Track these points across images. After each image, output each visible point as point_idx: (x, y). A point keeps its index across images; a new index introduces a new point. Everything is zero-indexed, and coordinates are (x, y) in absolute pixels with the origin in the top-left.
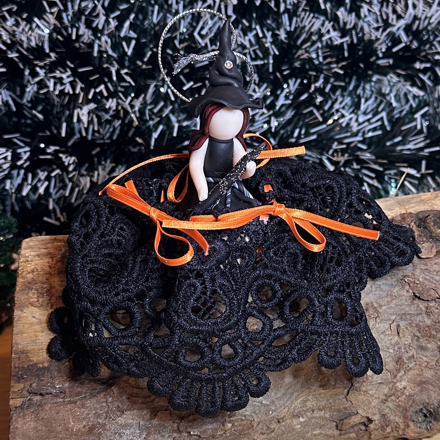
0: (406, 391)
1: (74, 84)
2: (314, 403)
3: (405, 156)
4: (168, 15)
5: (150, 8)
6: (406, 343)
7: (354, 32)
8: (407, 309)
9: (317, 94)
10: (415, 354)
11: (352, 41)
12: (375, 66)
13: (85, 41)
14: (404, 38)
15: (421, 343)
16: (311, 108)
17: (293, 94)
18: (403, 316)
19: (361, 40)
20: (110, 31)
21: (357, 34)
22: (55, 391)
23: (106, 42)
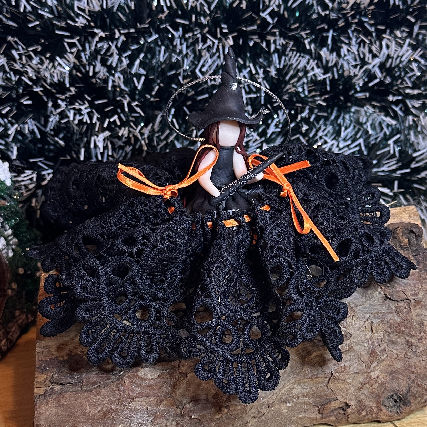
0: (379, 380)
1: (91, 114)
2: (299, 390)
3: (379, 177)
4: (173, 55)
5: (158, 49)
6: (379, 338)
7: (335, 69)
8: (380, 308)
9: (303, 123)
10: (386, 347)
11: (334, 77)
12: (353, 99)
13: (101, 77)
14: (379, 74)
15: (392, 338)
16: (298, 136)
17: (282, 123)
18: (376, 315)
19: (341, 76)
20: (122, 68)
21: (338, 71)
22: (73, 381)
23: (119, 78)
